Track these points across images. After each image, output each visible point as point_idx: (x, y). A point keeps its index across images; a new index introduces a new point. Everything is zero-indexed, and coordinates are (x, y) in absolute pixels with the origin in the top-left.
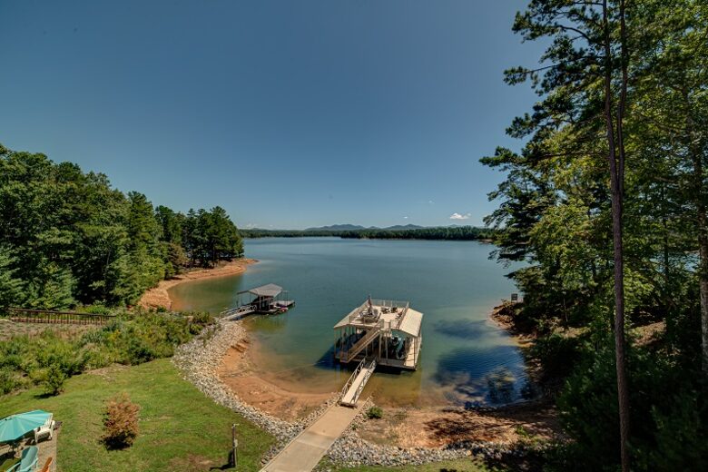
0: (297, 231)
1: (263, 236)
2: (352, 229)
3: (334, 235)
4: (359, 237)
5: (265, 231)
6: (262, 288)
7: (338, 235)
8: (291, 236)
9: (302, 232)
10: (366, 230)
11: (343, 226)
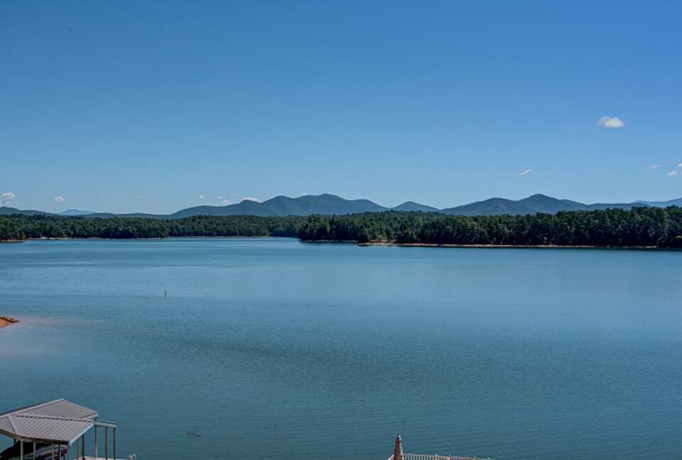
0: (149, 219)
1: (33, 235)
2: (340, 213)
3: (275, 233)
4: (362, 240)
5: (40, 217)
6: (25, 412)
7: (289, 233)
8: (126, 235)
9: (166, 220)
10: (388, 216)
11: (306, 201)
